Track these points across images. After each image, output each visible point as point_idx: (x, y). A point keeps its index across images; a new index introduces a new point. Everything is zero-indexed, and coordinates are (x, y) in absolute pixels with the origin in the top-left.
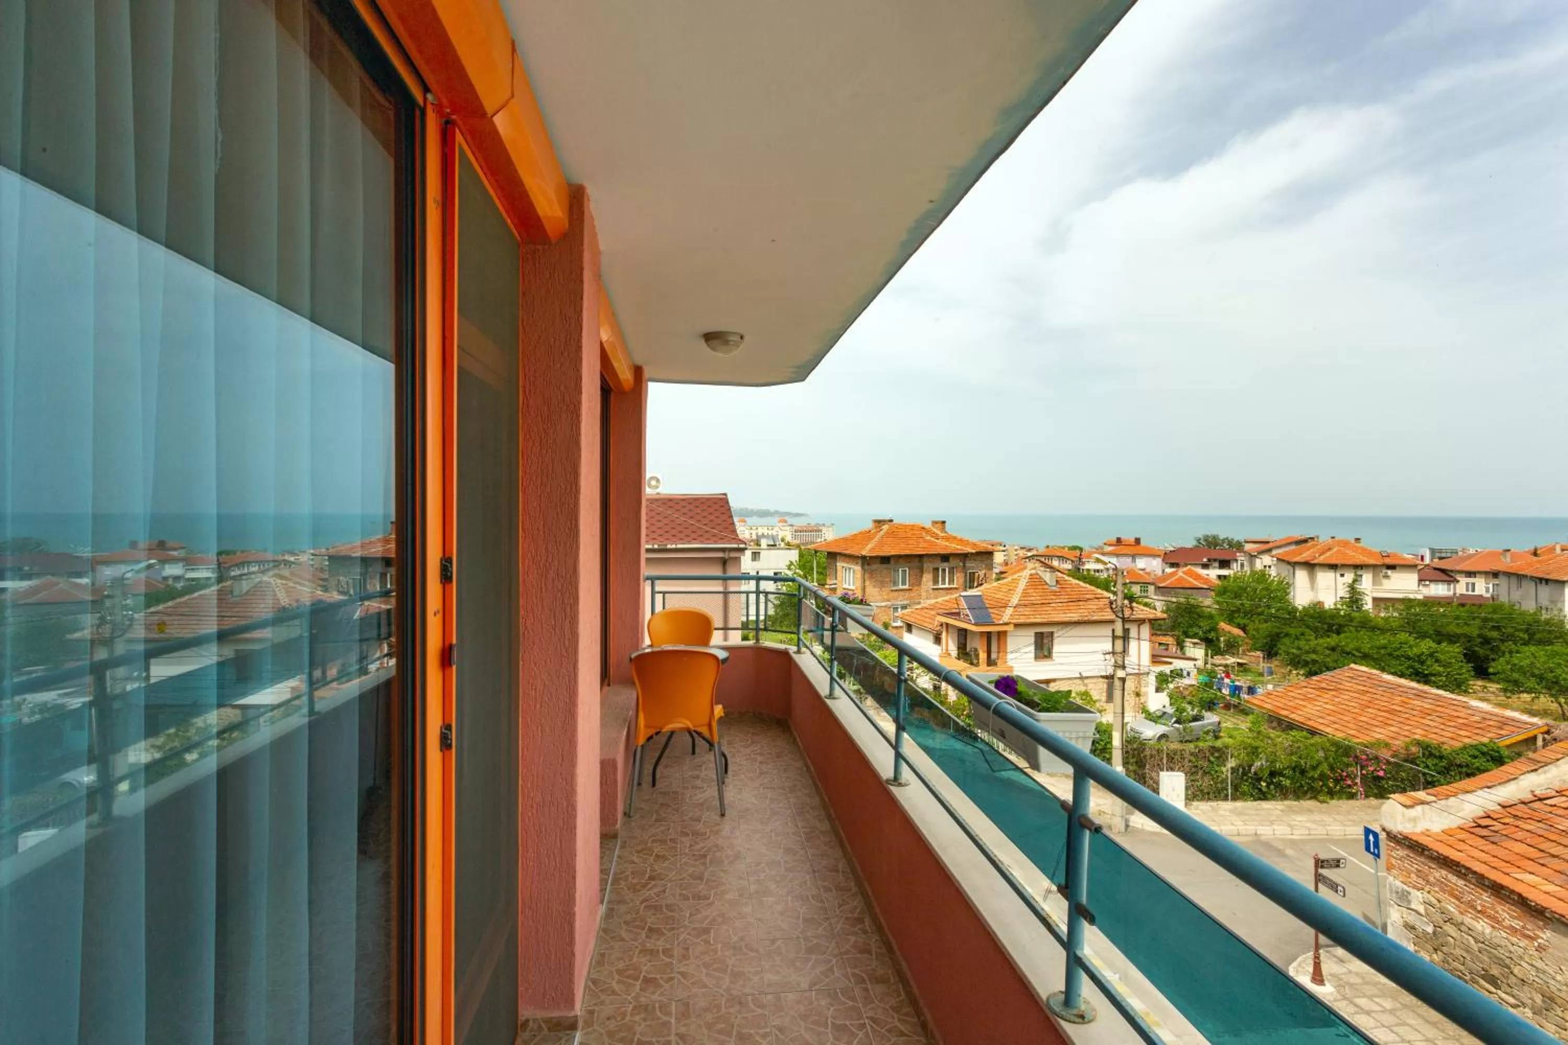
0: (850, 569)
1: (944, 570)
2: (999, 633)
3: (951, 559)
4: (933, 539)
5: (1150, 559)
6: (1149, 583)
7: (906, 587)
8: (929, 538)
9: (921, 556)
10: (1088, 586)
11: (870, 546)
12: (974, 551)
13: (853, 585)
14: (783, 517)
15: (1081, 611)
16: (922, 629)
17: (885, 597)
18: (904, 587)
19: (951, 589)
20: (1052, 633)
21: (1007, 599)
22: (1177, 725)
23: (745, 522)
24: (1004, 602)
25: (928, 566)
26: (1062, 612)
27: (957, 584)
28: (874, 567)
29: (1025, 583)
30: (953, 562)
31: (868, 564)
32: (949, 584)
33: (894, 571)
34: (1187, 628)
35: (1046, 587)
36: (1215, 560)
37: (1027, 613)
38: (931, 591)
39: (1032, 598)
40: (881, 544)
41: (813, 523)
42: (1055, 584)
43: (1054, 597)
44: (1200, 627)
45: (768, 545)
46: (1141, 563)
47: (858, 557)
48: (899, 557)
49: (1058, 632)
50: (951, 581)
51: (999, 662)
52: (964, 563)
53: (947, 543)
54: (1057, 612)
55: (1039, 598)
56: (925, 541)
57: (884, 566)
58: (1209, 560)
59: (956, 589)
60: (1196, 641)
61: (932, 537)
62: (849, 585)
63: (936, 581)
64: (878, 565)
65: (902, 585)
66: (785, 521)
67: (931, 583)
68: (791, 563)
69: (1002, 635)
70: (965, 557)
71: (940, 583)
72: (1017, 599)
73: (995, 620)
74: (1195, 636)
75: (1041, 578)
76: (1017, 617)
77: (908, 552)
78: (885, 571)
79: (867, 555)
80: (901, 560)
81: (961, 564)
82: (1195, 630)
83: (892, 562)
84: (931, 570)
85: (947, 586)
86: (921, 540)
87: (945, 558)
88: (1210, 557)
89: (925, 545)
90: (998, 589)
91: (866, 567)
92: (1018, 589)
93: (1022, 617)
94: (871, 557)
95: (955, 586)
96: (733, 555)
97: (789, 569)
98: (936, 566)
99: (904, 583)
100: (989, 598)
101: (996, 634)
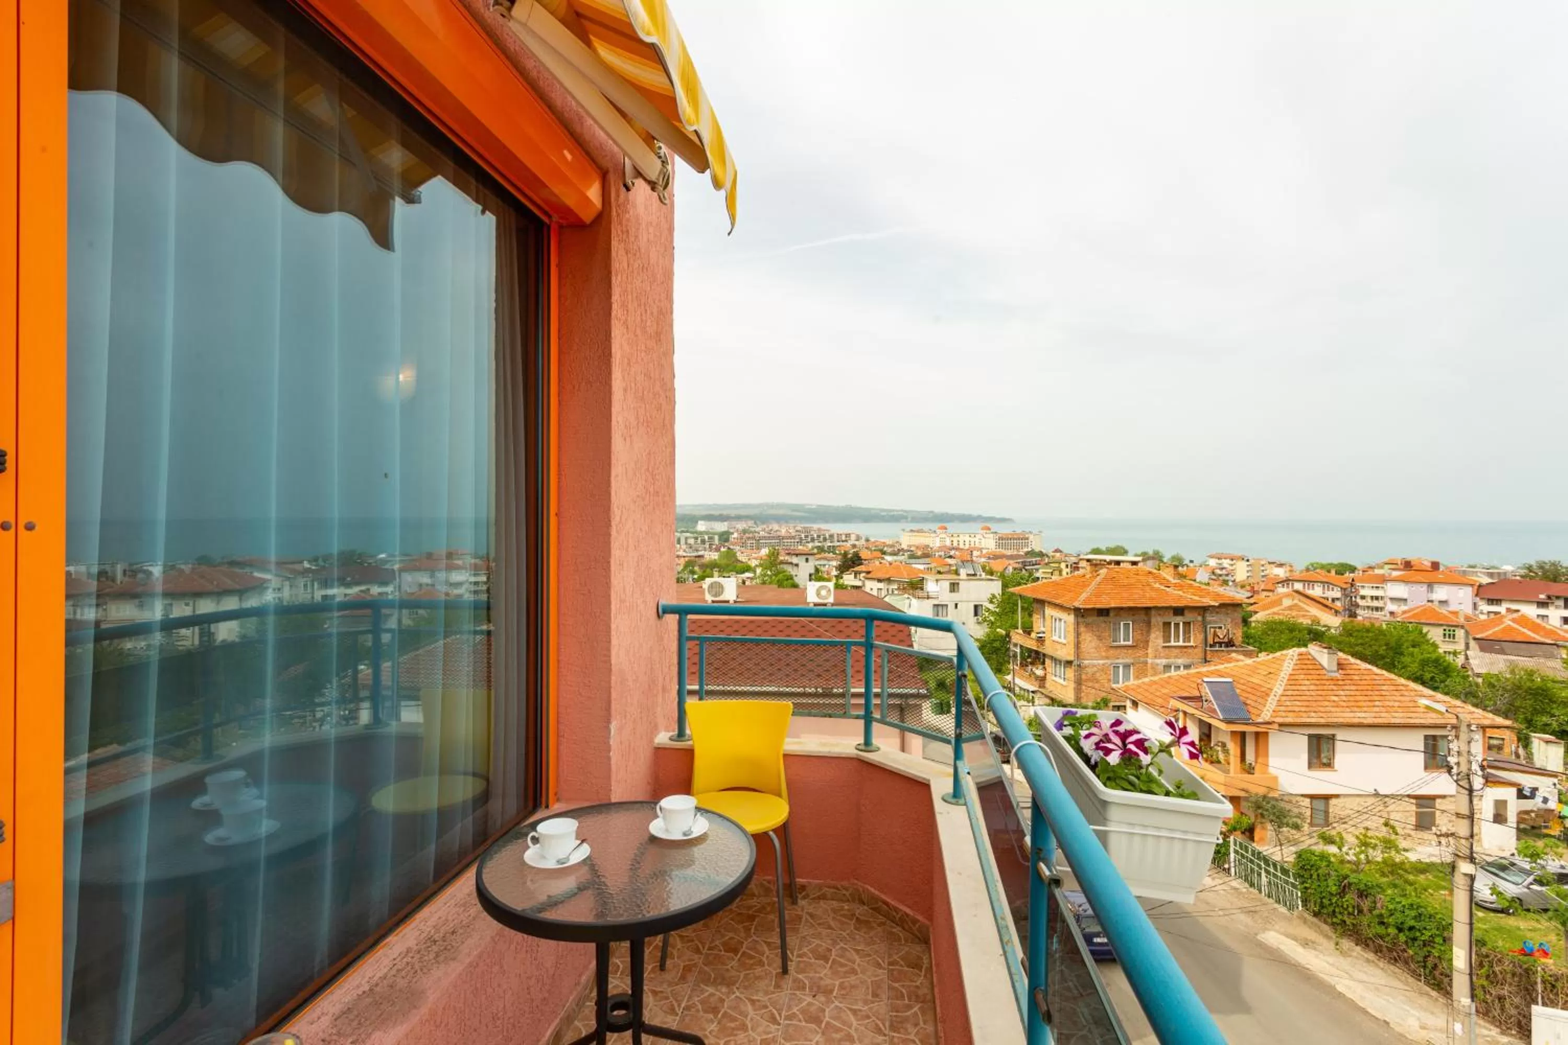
0: (1060, 620)
1: (1177, 625)
2: (1257, 734)
3: (1186, 612)
4: (1163, 587)
5: (1454, 589)
6: (1457, 626)
7: (1130, 643)
8: (1157, 585)
9: (1147, 610)
10: (1384, 672)
11: (1083, 596)
12: (1217, 604)
13: (1065, 638)
14: (986, 522)
15: (1377, 709)
16: (1149, 704)
17: (1104, 654)
18: (1127, 643)
19: (1186, 647)
20: (1334, 735)
21: (1269, 686)
22: (1536, 887)
23: (946, 529)
24: (1263, 689)
25: (1157, 620)
26: (1348, 710)
27: (1194, 642)
28: (1090, 619)
29: (1291, 666)
30: (1189, 616)
31: (1083, 616)
32: (1184, 641)
33: (1115, 624)
34: (1532, 714)
35: (1324, 672)
36: (1558, 598)
37: (1297, 709)
38: (1161, 650)
39: (1304, 688)
40: (1098, 594)
41: (1019, 531)
42: (1335, 668)
43: (1334, 688)
44: (1553, 716)
45: (968, 575)
46: (1441, 593)
47: (1070, 609)
48: (1120, 610)
49: (1340, 735)
50: (1187, 639)
51: (1258, 768)
52: (1204, 617)
53: (1180, 593)
54: (1341, 709)
55: (1312, 687)
56: (1152, 589)
57: (1101, 618)
58: (1549, 597)
59: (1192, 646)
60: (1547, 736)
61: (1161, 584)
62: (1060, 637)
63: (1167, 639)
64: (1095, 618)
65: (1124, 640)
66: (989, 529)
67: (1160, 642)
68: (994, 596)
69: (1261, 737)
70: (1203, 610)
71: (1172, 639)
72: (1282, 688)
73: (1253, 717)
74: (1545, 729)
75: (1314, 659)
76: (1284, 714)
77: (1131, 604)
78: (1103, 625)
79: (1081, 606)
80: (1122, 612)
81: (1200, 618)
82: (1545, 719)
83: (1112, 614)
84: (1161, 624)
85: (1181, 643)
86: (1147, 588)
87: (1179, 611)
88: (1550, 593)
89: (1153, 594)
90: (1254, 670)
91: (1080, 620)
92: (1282, 674)
93: (1290, 714)
94: (1086, 610)
95: (1192, 644)
96: (912, 702)
97: (991, 602)
98: (1167, 620)
99: (1126, 638)
100: (1242, 681)
101: (1253, 736)
